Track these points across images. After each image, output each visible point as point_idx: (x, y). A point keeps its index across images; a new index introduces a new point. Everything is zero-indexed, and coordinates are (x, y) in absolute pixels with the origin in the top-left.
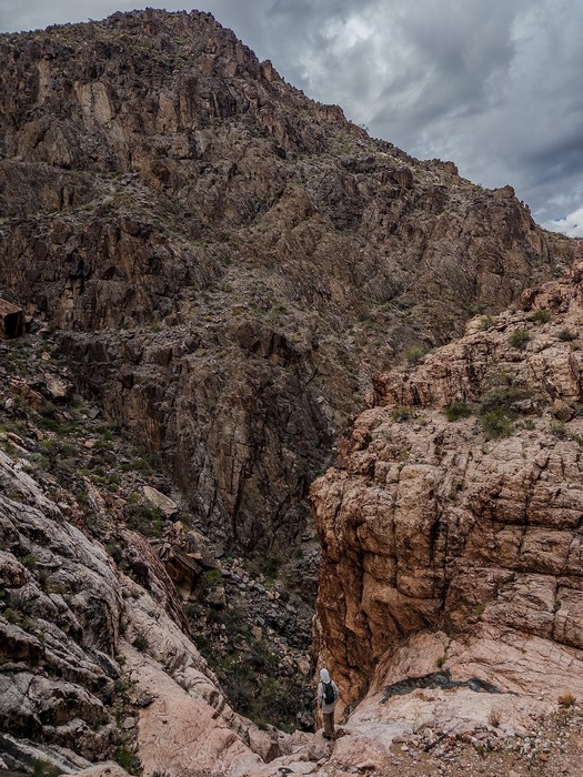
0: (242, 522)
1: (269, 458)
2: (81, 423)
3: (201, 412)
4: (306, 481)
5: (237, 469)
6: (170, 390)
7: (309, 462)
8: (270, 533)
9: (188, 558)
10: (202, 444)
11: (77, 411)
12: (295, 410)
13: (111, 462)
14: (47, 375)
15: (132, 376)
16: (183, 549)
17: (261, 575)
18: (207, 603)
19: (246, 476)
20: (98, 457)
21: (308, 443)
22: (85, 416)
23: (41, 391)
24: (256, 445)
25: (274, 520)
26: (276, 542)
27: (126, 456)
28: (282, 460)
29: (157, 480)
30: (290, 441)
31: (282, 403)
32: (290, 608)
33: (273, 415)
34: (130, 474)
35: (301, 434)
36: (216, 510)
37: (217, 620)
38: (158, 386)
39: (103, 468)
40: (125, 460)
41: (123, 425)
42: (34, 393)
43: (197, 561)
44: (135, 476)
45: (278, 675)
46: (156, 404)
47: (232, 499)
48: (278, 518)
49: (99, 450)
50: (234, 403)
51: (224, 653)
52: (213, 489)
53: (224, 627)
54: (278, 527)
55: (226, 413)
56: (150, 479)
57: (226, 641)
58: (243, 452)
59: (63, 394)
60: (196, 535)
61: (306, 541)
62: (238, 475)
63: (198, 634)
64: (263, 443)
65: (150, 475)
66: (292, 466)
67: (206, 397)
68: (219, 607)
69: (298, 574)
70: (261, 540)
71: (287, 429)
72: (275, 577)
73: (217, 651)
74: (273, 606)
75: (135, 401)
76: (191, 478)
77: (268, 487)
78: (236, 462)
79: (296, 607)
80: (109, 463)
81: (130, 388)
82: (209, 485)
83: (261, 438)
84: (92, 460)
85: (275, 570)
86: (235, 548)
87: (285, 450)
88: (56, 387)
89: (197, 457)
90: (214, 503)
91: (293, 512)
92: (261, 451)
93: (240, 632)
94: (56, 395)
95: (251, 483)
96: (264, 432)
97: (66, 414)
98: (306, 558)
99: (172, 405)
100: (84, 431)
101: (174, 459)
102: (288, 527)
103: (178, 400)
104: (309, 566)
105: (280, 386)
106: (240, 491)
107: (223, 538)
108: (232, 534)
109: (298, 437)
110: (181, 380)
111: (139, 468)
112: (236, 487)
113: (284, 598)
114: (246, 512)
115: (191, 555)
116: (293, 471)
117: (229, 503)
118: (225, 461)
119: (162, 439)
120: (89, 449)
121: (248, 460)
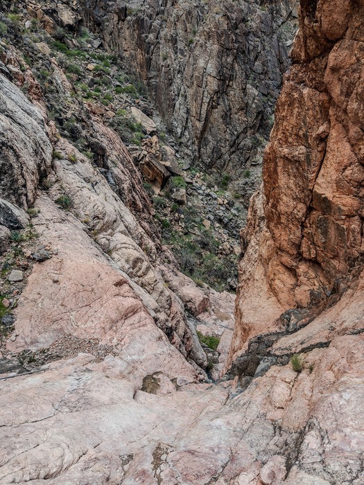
0: (206, 145)
1: (234, 92)
2: (86, 51)
3: (180, 45)
4: (263, 116)
5: (206, 100)
6: (156, 23)
7: (268, 100)
8: (226, 156)
9: (159, 164)
10: (179, 76)
11: (83, 40)
12: (264, 49)
13: (107, 84)
14: (59, 5)
15: (126, 9)
16: (157, 157)
17: (216, 186)
18: (172, 199)
19: (213, 108)
20: (97, 79)
21: (270, 82)
22: (89, 45)
23: (54, 18)
24: (225, 79)
25: (231, 147)
26: (231, 164)
27: (119, 82)
28: (245, 95)
29: (142, 103)
30: (254, 79)
31: (253, 41)
32: (233, 211)
33: (243, 52)
34: (122, 95)
35: (266, 73)
36: (186, 133)
37: (178, 211)
38: (146, 18)
39: (101, 88)
40: (118, 83)
41: (119, 56)
42: (47, 17)
43: (167, 168)
44: (125, 98)
45: (218, 253)
46: (143, 35)
47: (199, 125)
48: (234, 146)
49: (99, 73)
50: (209, 37)
51: (181, 234)
52: (185, 116)
53: (182, 216)
54: (233, 152)
55: (201, 47)
56: (137, 101)
57: (183, 226)
58: (213, 84)
59: (71, 22)
60: (169, 150)
61: (255, 165)
62: (206, 104)
63: (163, 218)
64: (231, 78)
65: (137, 98)
66: (253, 102)
67: (186, 31)
68: (181, 203)
69: (244, 189)
70: (219, 161)
71: (254, 68)
72: (226, 189)
73: (176, 232)
74: (221, 208)
75: (127, 33)
76: (169, 105)
77: (230, 118)
78: (206, 93)
79: (239, 211)
80: (106, 84)
81: (123, 21)
82: (182, 112)
83: (229, 73)
84: (92, 80)
85: (226, 184)
86: (198, 165)
87: (249, 86)
88: (66, 16)
89: (174, 87)
90: (186, 128)
91: (248, 142)
92: (228, 86)
93: (194, 221)
94: (66, 23)
95: (217, 114)
96: (232, 68)
97: (75, 41)
98: (252, 178)
99: (157, 38)
100: (87, 56)
101: (156, 88)
102: (241, 153)
103: (162, 34)
104: (253, 184)
105: (253, 24)
106: (207, 119)
107: (190, 156)
108: (197, 154)
109: (262, 77)
110: (166, 13)
111: (129, 92)
112: (204, 116)
113: (231, 204)
114: (210, 138)
115: (163, 163)
116: (254, 106)
117: (197, 129)
118: (197, 92)
119: (148, 70)
120: (91, 71)
121: (217, 92)
